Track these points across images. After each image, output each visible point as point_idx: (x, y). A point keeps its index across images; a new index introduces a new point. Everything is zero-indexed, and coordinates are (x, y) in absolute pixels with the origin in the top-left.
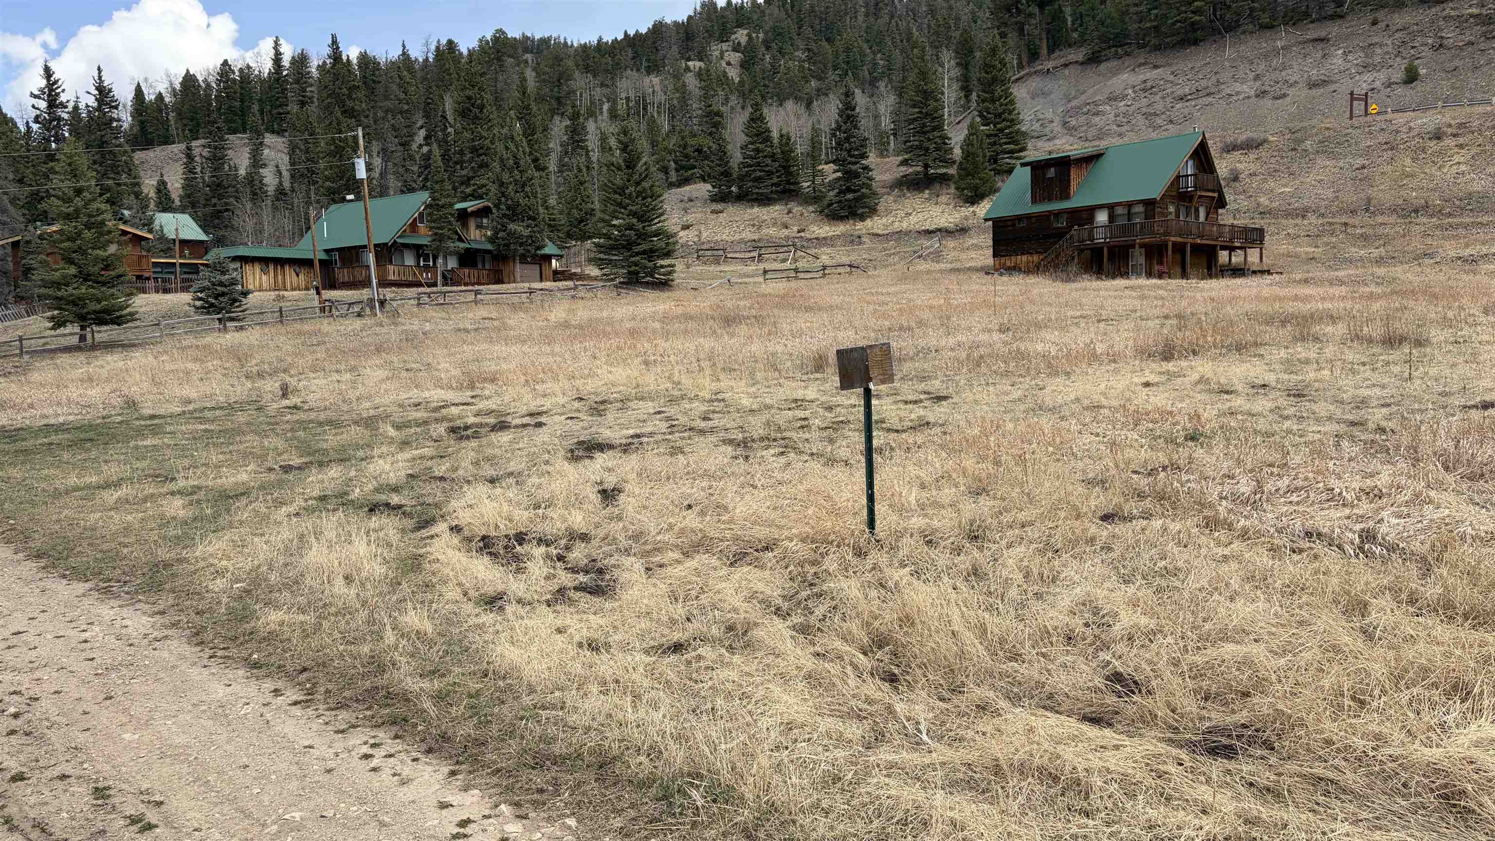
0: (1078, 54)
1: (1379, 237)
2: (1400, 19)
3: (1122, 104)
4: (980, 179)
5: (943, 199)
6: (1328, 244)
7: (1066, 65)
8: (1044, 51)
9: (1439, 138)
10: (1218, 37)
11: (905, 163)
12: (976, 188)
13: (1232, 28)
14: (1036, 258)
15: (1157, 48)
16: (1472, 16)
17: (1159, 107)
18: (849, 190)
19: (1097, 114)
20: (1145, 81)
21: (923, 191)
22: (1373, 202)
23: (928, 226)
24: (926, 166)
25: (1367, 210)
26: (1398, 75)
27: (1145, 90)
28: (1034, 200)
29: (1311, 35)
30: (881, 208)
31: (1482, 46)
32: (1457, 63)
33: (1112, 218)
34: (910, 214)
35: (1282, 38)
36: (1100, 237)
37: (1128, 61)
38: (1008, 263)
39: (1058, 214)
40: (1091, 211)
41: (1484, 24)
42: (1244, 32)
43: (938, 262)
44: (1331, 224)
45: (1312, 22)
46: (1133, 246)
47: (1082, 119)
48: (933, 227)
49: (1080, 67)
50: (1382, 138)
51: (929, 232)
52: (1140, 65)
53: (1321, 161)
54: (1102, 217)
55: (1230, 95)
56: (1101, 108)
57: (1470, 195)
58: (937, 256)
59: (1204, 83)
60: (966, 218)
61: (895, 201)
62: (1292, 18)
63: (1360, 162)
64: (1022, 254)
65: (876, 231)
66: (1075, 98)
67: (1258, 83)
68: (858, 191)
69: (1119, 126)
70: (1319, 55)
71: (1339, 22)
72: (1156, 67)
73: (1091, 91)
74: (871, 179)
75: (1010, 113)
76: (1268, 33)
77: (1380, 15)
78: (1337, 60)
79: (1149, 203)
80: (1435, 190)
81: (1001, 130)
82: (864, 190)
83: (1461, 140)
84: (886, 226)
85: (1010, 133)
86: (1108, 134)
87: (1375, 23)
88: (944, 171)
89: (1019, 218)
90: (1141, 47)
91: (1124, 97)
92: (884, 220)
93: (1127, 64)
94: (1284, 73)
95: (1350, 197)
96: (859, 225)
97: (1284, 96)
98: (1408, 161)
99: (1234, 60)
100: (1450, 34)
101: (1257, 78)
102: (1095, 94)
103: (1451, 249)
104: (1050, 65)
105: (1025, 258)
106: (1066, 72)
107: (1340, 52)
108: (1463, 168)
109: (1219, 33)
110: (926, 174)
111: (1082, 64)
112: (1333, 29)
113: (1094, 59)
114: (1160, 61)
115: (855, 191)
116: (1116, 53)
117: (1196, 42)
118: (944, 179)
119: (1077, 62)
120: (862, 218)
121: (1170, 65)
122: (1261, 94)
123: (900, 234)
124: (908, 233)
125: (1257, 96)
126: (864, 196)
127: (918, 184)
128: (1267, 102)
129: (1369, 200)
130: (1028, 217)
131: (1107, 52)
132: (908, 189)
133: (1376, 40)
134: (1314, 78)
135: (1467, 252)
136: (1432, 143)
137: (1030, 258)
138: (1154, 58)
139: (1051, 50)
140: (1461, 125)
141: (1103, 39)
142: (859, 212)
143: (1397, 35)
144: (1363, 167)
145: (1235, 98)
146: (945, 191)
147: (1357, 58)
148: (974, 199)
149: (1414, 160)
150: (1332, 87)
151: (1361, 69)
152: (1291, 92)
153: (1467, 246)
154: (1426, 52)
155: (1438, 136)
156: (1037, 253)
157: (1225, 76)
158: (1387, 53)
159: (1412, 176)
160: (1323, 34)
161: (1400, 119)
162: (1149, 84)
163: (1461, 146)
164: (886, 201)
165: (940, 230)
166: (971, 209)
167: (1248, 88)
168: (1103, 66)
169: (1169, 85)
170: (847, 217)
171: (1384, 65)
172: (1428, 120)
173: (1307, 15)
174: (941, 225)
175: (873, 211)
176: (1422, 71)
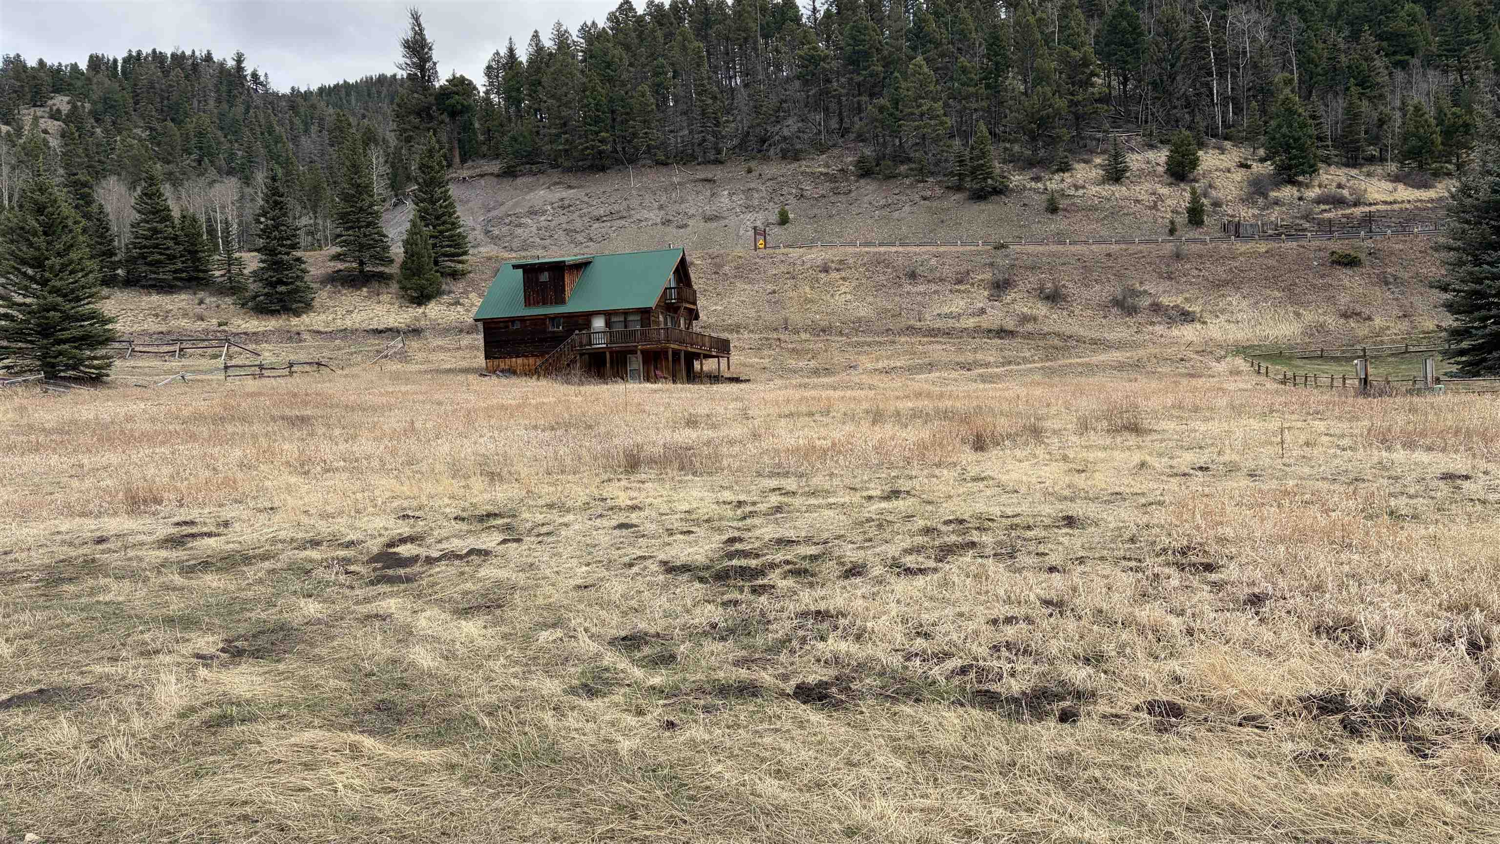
0: (495, 167)
1: (807, 351)
2: (771, 169)
3: (543, 218)
4: (427, 280)
5: (384, 297)
6: (770, 357)
7: (482, 176)
8: (457, 160)
9: (827, 272)
10: (620, 167)
11: (337, 257)
12: (421, 289)
13: (633, 160)
14: (531, 361)
15: (569, 170)
16: (821, 174)
17: (578, 224)
18: (280, 282)
19: (520, 225)
20: (562, 200)
21: (359, 289)
22: (789, 322)
23: (375, 325)
24: (362, 263)
25: (786, 328)
26: (774, 218)
27: (563, 207)
28: (528, 303)
29: (700, 175)
30: (316, 303)
31: (833, 199)
32: (815, 211)
33: (608, 324)
34: (352, 312)
35: (677, 174)
36: (600, 343)
37: (542, 179)
38: (502, 366)
39: (554, 318)
40: (587, 317)
41: (831, 181)
42: (644, 166)
43: (407, 362)
44: (767, 339)
45: (699, 164)
46: (634, 352)
47: (505, 229)
48: (381, 327)
49: (495, 180)
50: (783, 268)
51: (378, 332)
52: (556, 184)
53: (740, 285)
54: (599, 323)
55: (641, 221)
56: (523, 220)
57: (859, 320)
58: (403, 356)
59: (616, 207)
60: (417, 319)
61: (330, 297)
62: (682, 159)
63: (770, 287)
64: (517, 357)
65: (315, 328)
66: (494, 208)
67: (662, 212)
68: (292, 283)
69: (542, 239)
70: (708, 193)
71: (720, 167)
72: (570, 187)
73: (510, 203)
74: (304, 271)
75: (450, 215)
76: (664, 170)
77: (753, 164)
78: (724, 200)
79: (645, 313)
80: (833, 313)
81: (441, 232)
82: (298, 283)
83: (843, 274)
84: (327, 324)
85: (452, 236)
86: (533, 246)
87: (750, 171)
88: (381, 269)
89: (512, 320)
90: (553, 167)
91: (544, 212)
92: (323, 317)
93: (541, 181)
94: (683, 206)
95: (769, 317)
96: (295, 321)
97: (685, 226)
98: (807, 289)
99: (639, 189)
100: (808, 187)
101: (661, 207)
102: (516, 205)
103: (866, 363)
104: (465, 173)
105: (520, 361)
106: (483, 182)
107: (726, 193)
108: (849, 297)
109: (623, 163)
110: (361, 271)
111: (498, 176)
112: (717, 172)
113: (509, 173)
114: (574, 182)
115: (286, 284)
116: (531, 171)
117: (603, 169)
118: (383, 278)
119: (492, 174)
120: (297, 313)
121: (581, 187)
122: (667, 222)
123: (345, 333)
124: (354, 331)
125: (663, 224)
126: (297, 290)
127: (353, 280)
128: (671, 230)
129: (786, 320)
130: (522, 319)
131: (522, 167)
132: (342, 285)
133: (752, 185)
134: (708, 213)
135: (880, 365)
136: (823, 275)
137: (526, 361)
138: (566, 178)
139: (463, 161)
140: (841, 262)
141: (516, 154)
142: (294, 306)
143: (768, 184)
144: (774, 292)
145: (644, 223)
146: (385, 291)
147: (740, 199)
148: (421, 298)
149: (812, 288)
150: (723, 223)
151: (744, 210)
152: (691, 222)
153: (877, 360)
154: (792, 200)
155: (826, 270)
156: (533, 356)
157: (635, 202)
158: (762, 198)
159: (812, 301)
160: (710, 176)
161: (795, 253)
162: (566, 202)
163: (843, 279)
164: (322, 296)
165: (391, 330)
166: (421, 310)
167: (655, 216)
168: (520, 181)
169: (585, 206)
170: (278, 311)
171: (760, 208)
172: (816, 255)
173: (693, 157)
174: (391, 325)
175: (308, 307)
176: (791, 216)
